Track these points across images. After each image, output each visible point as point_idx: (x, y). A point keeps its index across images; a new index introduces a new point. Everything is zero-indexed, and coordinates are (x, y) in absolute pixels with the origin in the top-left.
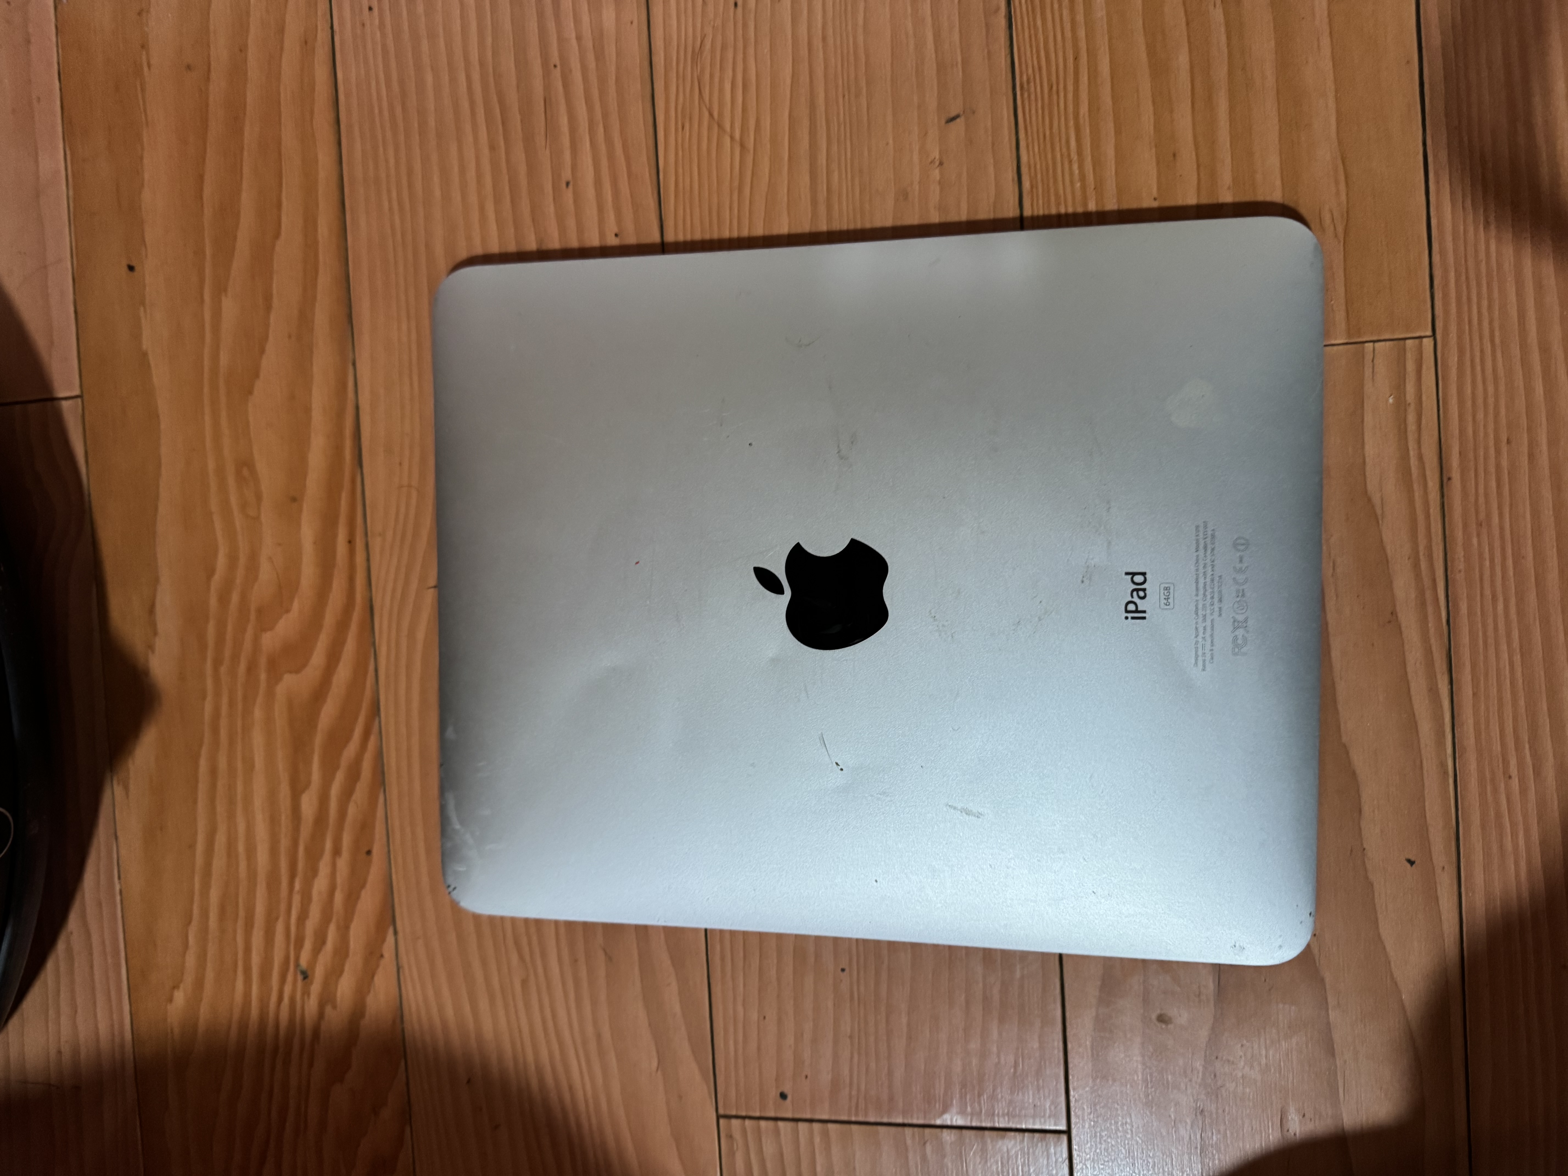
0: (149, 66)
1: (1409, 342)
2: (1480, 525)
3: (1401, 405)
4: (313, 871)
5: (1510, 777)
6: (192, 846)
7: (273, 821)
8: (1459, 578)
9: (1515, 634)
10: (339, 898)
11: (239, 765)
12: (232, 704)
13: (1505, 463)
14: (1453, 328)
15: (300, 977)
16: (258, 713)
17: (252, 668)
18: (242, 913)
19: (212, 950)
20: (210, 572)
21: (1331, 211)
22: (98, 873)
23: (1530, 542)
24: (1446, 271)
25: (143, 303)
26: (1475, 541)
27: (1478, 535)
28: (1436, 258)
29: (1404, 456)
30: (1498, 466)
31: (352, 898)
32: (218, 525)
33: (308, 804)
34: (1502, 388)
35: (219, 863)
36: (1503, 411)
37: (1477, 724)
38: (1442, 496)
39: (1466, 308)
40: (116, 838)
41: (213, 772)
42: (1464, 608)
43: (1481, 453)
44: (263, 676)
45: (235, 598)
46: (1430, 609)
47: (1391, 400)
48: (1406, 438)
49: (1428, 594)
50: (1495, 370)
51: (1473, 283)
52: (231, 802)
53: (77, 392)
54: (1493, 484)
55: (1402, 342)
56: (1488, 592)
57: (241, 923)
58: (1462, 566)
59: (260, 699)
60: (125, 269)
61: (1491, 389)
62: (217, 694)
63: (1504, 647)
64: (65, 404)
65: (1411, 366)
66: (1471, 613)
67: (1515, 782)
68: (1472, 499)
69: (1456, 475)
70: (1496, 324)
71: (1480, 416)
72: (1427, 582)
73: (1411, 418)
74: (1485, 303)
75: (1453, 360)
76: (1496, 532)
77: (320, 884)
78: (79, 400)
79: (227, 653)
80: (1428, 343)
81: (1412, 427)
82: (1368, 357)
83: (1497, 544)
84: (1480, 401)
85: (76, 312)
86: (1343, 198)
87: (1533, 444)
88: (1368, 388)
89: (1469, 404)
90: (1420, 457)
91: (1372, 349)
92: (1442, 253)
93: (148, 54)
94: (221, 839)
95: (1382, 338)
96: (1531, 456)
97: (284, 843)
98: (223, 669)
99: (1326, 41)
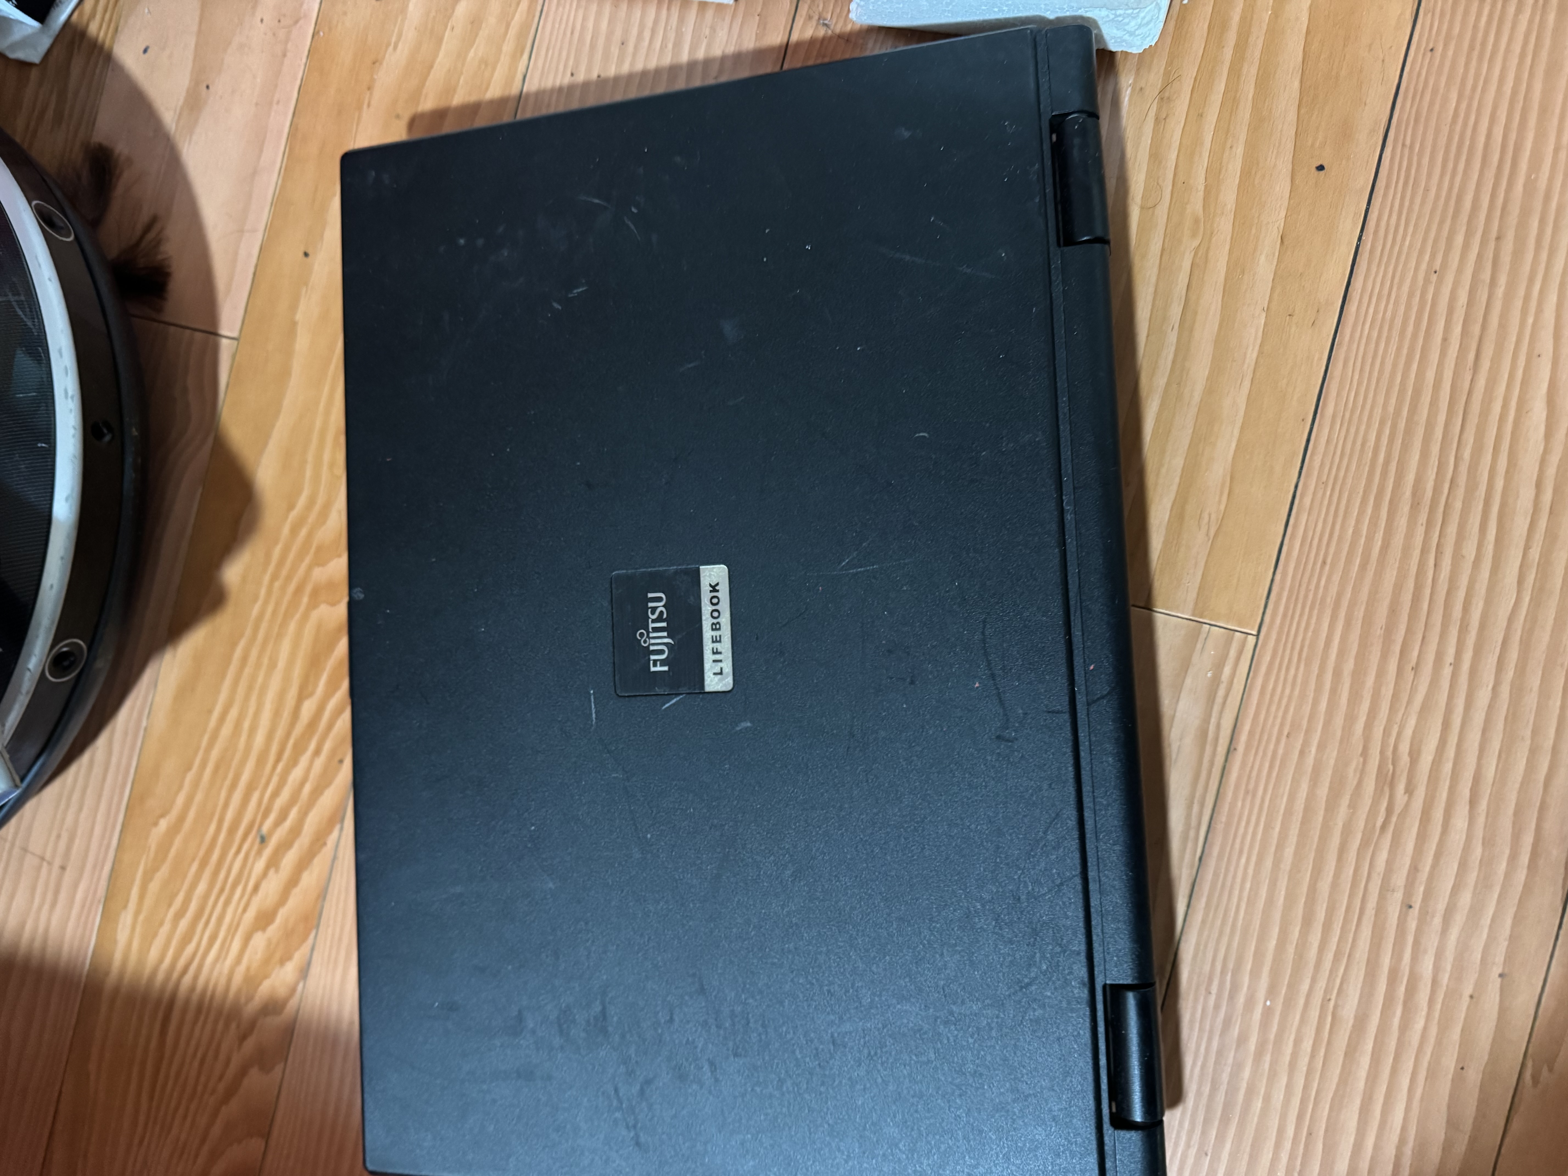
0: (369, 105)
1: (1237, 633)
2: (1247, 792)
3: (1216, 681)
4: (294, 762)
5: (1210, 993)
6: (210, 712)
7: (277, 714)
8: (1219, 827)
9: (1248, 885)
10: (307, 788)
11: (266, 661)
12: (275, 612)
13: (1281, 751)
14: (1274, 636)
15: (258, 840)
16: (292, 627)
17: (299, 590)
18: (231, 776)
19: (199, 797)
20: (291, 507)
21: (1210, 515)
22: (132, 708)
23: (1280, 818)
24: (1282, 589)
25: (306, 284)
26: (1239, 804)
27: (1244, 800)
28: (1278, 577)
29: (1206, 720)
30: (1275, 752)
31: (317, 792)
32: (308, 473)
33: (308, 708)
34: (1297, 692)
35: (226, 731)
36: (1292, 709)
37: (1198, 944)
38: (1226, 760)
39: (1288, 623)
40: (156, 686)
41: (244, 659)
42: (1216, 851)
43: (1265, 737)
44: (305, 600)
45: (304, 532)
46: (1190, 845)
47: (1209, 675)
48: (1212, 708)
49: (1192, 833)
50: (1295, 676)
51: (1299, 606)
52: (250, 688)
53: (235, 334)
54: (1267, 765)
55: (1232, 632)
56: (1237, 846)
57: (228, 783)
58: (1224, 819)
59: (298, 616)
60: (301, 254)
61: (1287, 691)
62: (266, 602)
63: (1236, 893)
64: (224, 342)
65: (1233, 653)
66: (1220, 857)
67: (1212, 999)
68: (1248, 769)
69: (1241, 747)
70: (1307, 642)
71: (1273, 708)
72: (1194, 822)
73: (1221, 693)
74: (1303, 625)
75: (1267, 658)
76: (1258, 801)
77: (297, 774)
78: (235, 342)
79: (284, 572)
80: (1251, 640)
81: (1219, 700)
82: (1203, 636)
83: (1256, 811)
84: (1276, 698)
85: (255, 274)
86: (1222, 507)
87: (1306, 744)
88: (1195, 659)
89: (1268, 696)
90: (1218, 726)
91: (1207, 630)
92: (1285, 574)
93: (371, 94)
94: (234, 713)
95: (1218, 624)
96: (1302, 753)
97: (280, 733)
98: (277, 584)
99: (1247, 383)
